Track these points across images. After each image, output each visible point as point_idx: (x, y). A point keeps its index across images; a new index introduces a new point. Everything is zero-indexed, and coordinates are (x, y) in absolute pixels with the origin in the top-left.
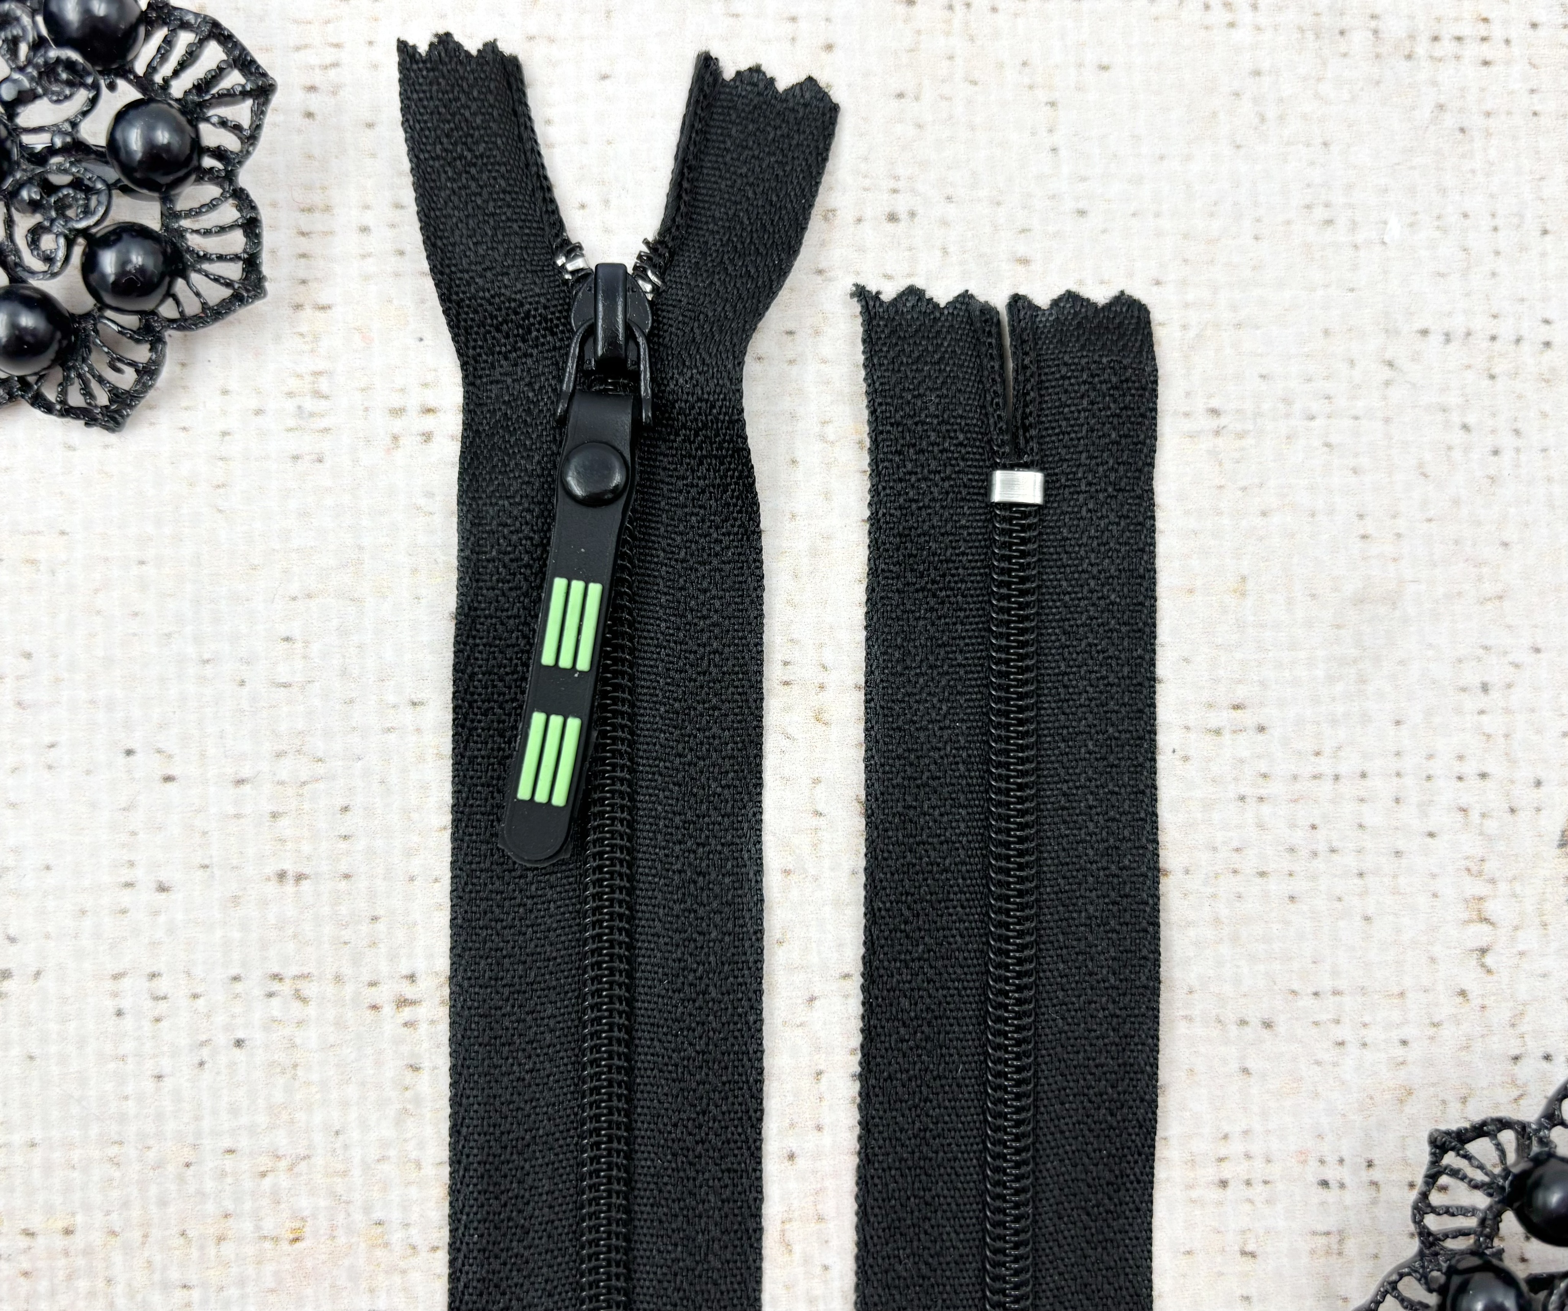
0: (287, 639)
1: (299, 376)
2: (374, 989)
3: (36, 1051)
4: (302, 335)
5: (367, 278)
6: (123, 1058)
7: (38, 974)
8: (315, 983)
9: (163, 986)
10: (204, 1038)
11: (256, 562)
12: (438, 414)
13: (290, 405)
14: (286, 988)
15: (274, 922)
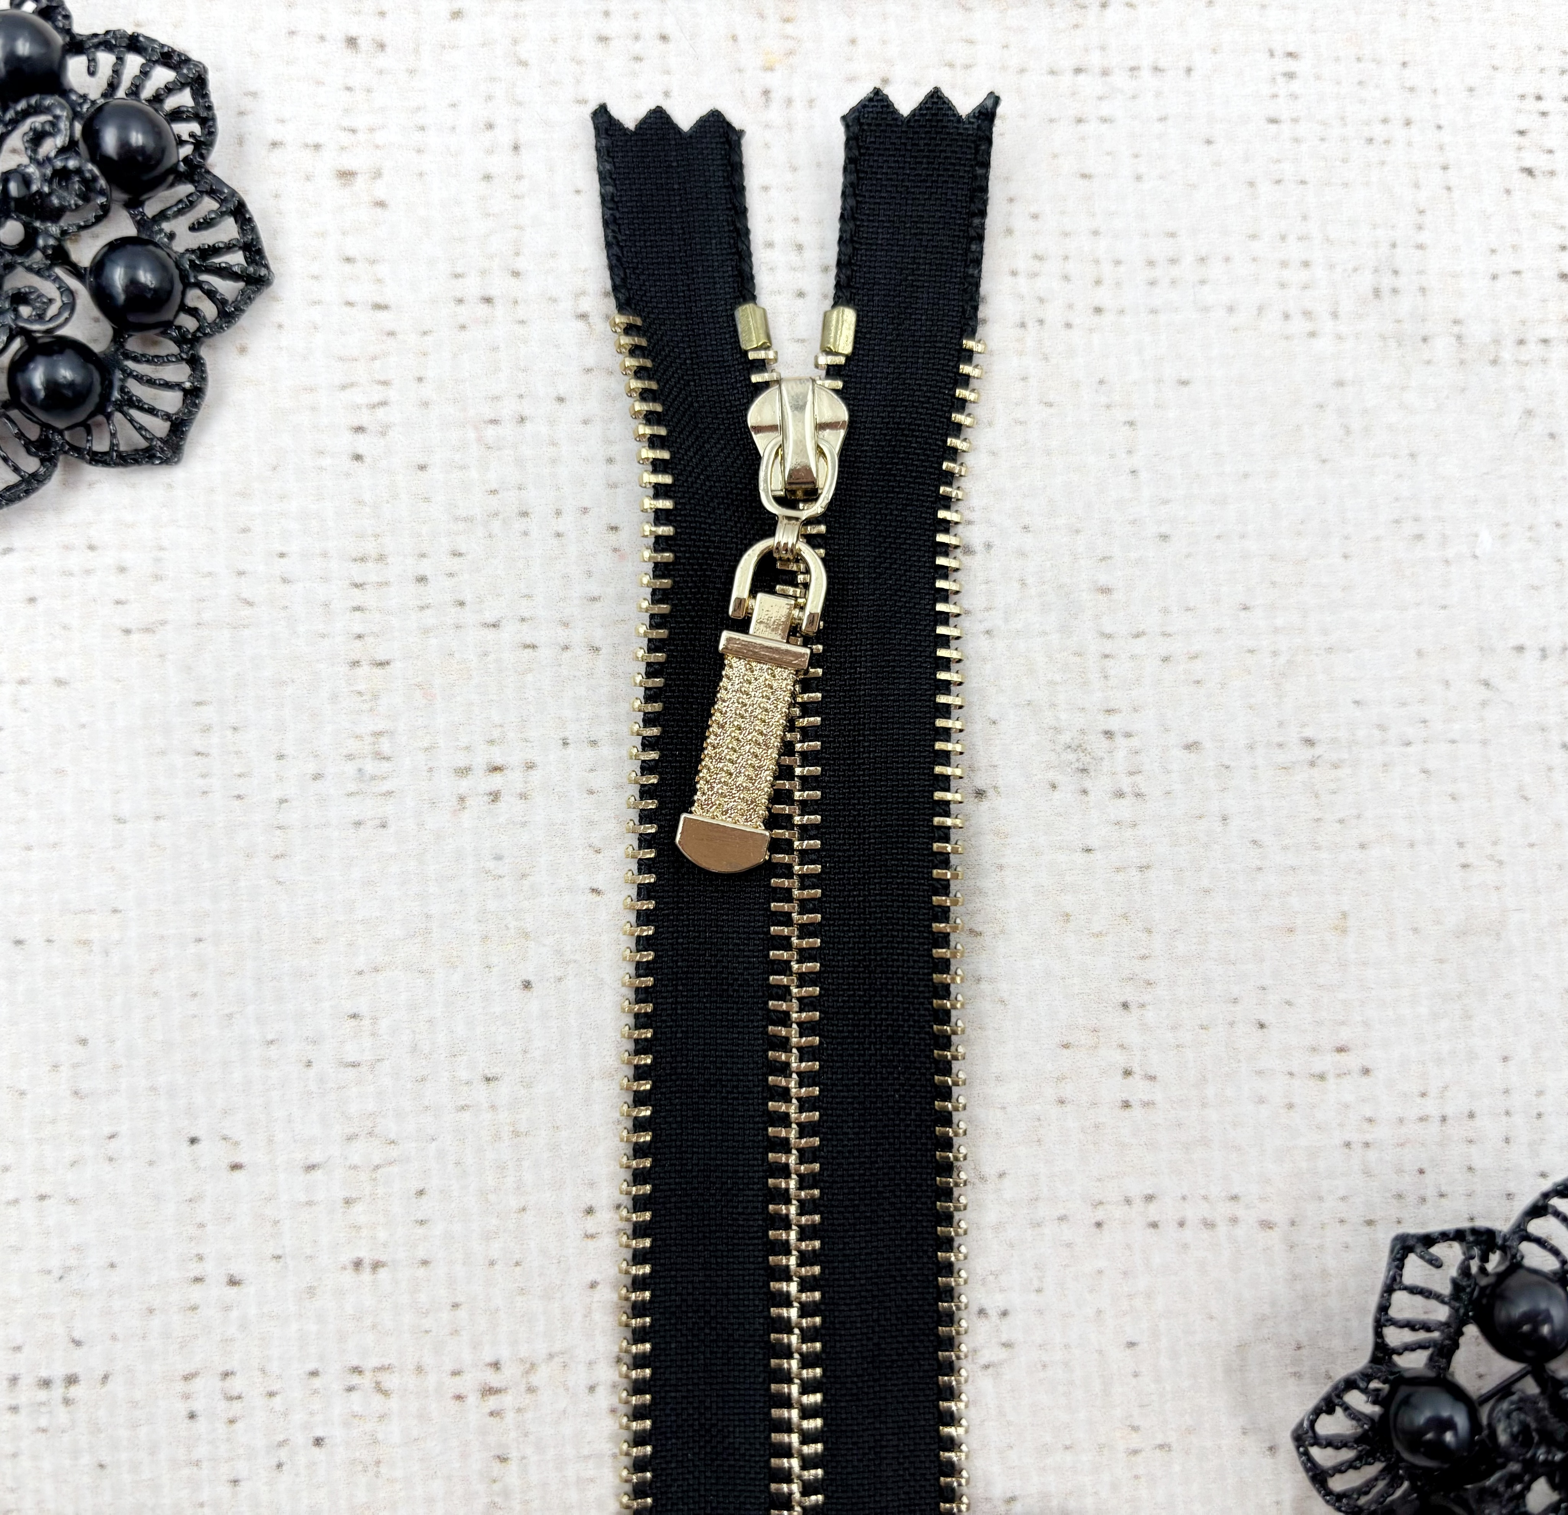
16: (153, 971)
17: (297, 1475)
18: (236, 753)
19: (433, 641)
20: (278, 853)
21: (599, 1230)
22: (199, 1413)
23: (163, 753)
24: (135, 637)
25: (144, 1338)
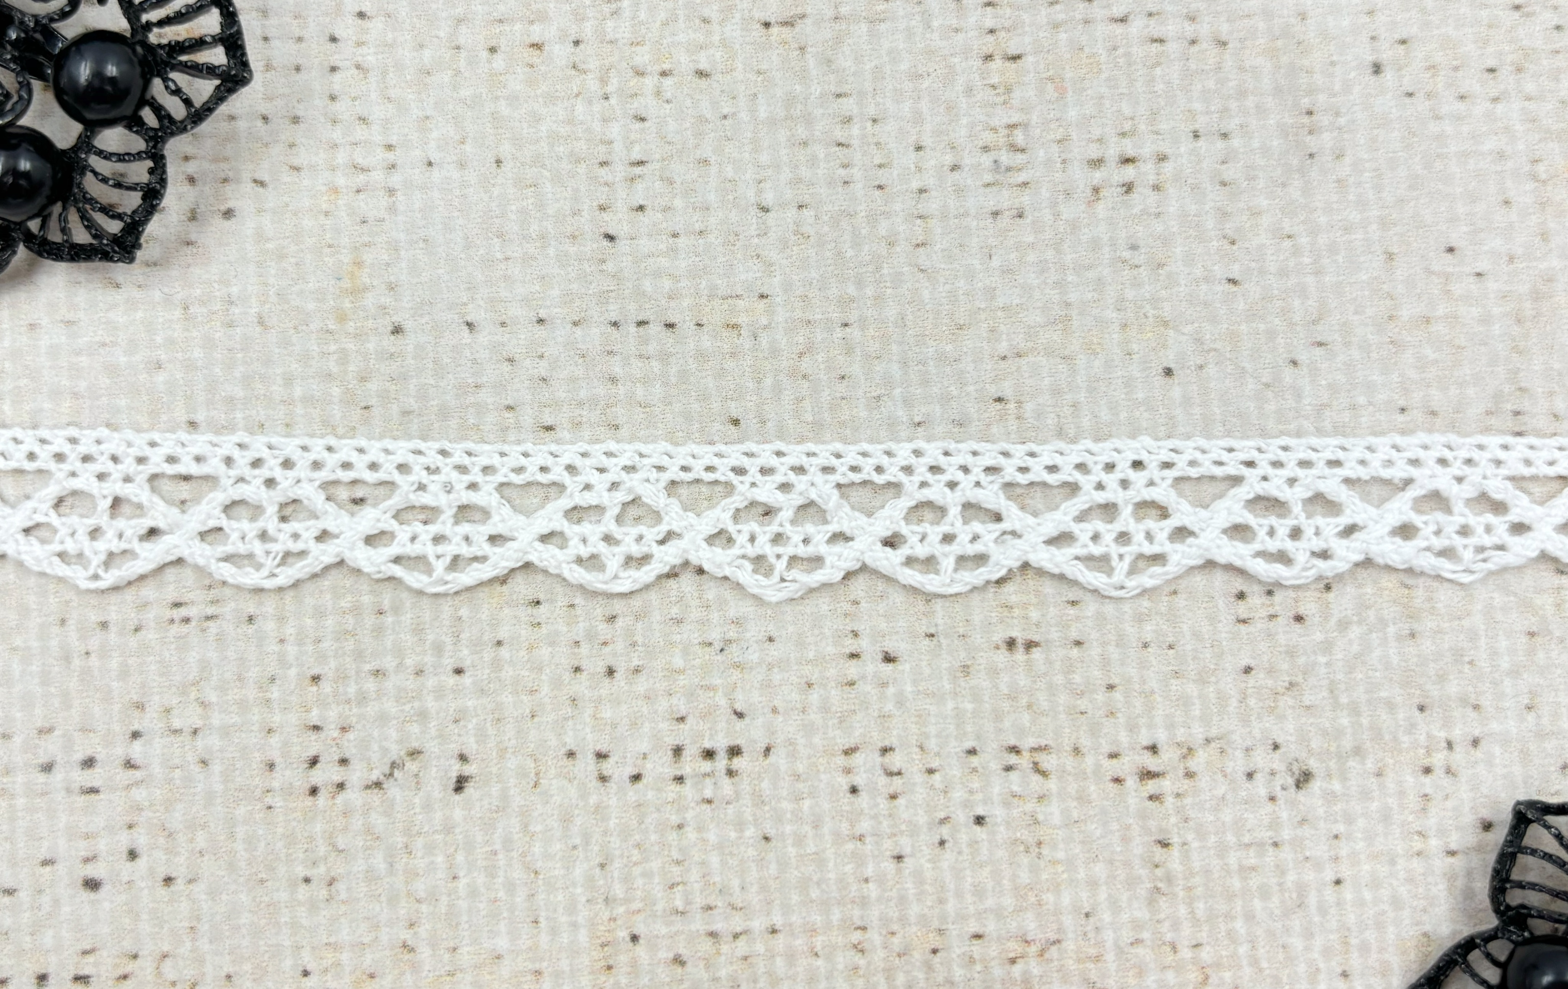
0: (999, 400)
1: (994, 130)
2: (1115, 761)
3: (771, 833)
4: (993, 87)
5: (1056, 26)
6: (861, 838)
7: (768, 750)
8: (1054, 756)
9: (896, 761)
10: (942, 815)
11: (962, 322)
12: (1137, 164)
13: (986, 160)
14: (1024, 761)
15: (1006, 692)
16: (801, 355)
17: (960, 853)
18: (878, 144)
19: (1063, 36)
20: (919, 241)
21: (1251, 616)
22: (860, 788)
23: (805, 144)
24: (775, 30)
25: (803, 712)
